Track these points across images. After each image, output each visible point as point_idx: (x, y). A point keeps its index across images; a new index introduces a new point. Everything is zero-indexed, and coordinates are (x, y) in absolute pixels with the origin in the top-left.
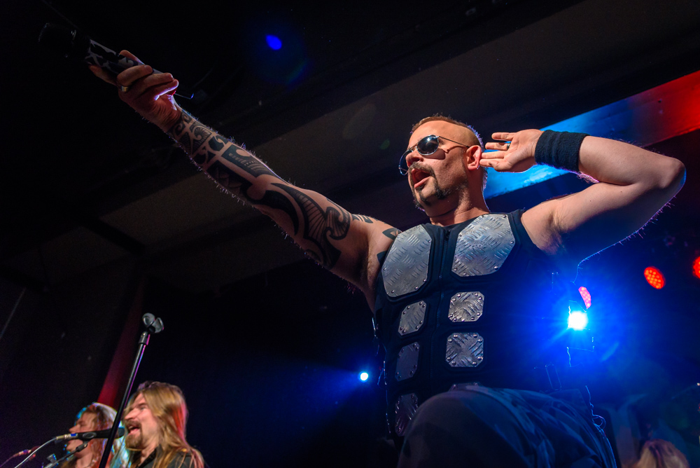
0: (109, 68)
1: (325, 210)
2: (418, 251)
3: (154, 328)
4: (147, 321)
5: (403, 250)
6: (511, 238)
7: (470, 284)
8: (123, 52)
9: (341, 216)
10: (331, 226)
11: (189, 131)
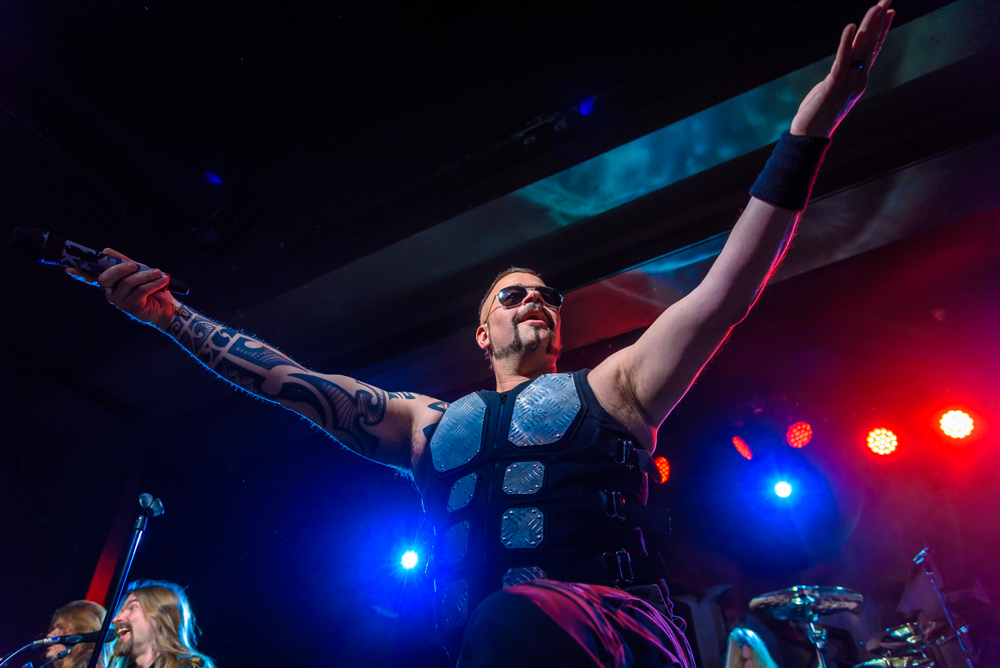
0: (89, 269)
1: (353, 394)
2: (470, 420)
3: (151, 511)
4: (144, 502)
5: (454, 421)
6: (576, 402)
7: (528, 453)
8: (107, 250)
9: (374, 400)
10: (364, 412)
11: (188, 330)
